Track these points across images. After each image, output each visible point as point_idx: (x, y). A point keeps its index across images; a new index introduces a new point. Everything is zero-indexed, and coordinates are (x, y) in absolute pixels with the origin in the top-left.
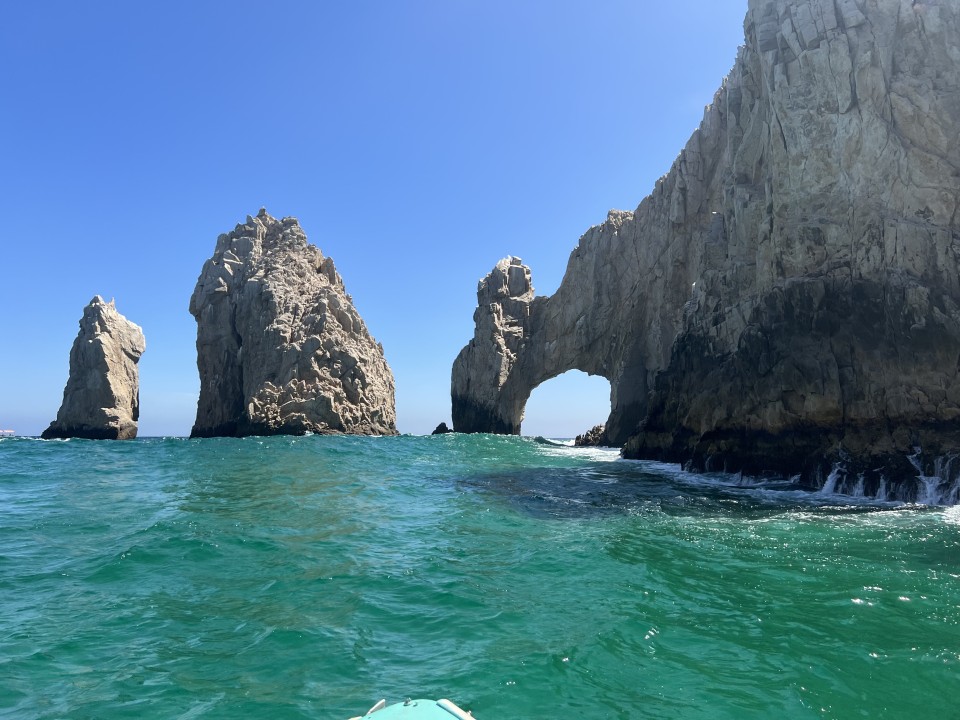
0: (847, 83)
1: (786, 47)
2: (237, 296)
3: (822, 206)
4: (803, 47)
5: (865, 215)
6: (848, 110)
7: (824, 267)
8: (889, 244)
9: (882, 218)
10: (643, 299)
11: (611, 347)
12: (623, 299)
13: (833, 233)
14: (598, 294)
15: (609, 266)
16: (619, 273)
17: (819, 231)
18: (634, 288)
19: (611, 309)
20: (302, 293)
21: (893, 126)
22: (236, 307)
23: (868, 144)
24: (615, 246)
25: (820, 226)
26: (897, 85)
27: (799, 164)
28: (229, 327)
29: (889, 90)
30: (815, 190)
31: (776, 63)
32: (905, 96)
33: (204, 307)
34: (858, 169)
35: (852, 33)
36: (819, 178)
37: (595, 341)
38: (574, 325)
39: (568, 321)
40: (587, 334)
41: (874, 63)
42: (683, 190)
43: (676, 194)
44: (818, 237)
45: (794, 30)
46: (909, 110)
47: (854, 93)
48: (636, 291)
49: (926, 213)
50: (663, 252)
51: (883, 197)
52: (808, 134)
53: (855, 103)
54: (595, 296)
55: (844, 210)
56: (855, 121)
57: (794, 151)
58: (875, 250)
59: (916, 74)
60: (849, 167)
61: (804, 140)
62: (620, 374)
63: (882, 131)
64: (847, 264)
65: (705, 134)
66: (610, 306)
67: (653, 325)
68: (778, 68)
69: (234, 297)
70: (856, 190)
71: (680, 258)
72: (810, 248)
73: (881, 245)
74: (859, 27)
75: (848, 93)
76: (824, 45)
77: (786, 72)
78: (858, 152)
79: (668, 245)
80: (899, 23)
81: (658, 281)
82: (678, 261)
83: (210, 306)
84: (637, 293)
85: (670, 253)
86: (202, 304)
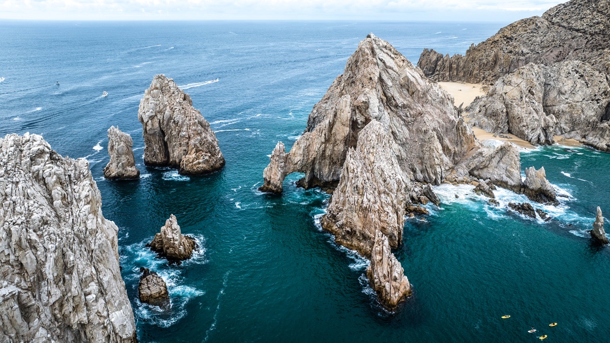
2: (159, 116)
10: (314, 158)
12: (309, 158)
14: (304, 157)
15: (306, 149)
16: (309, 151)
20: (187, 117)
24: (308, 145)
28: (159, 129)
33: (148, 122)
39: (296, 162)
42: (325, 135)
43: (323, 135)
65: (331, 121)
66: (307, 159)
67: (317, 164)
69: (158, 116)
81: (318, 154)
83: (150, 121)
84: (313, 157)
85: (321, 148)
86: (147, 120)
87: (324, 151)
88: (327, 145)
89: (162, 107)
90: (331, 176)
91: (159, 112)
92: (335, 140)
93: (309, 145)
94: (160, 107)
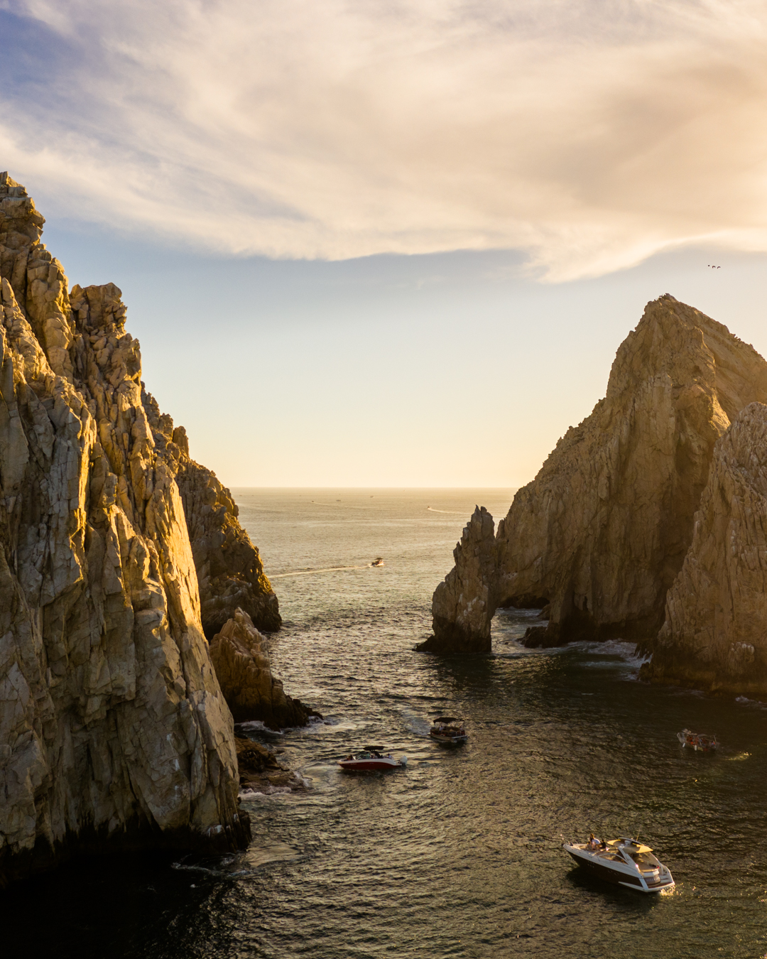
10: (580, 548)
11: (556, 579)
12: (566, 547)
14: (550, 543)
15: (557, 524)
16: (563, 529)
18: (573, 540)
19: (558, 554)
24: (561, 509)
38: (532, 564)
39: (527, 561)
40: (541, 571)
42: (609, 478)
43: (603, 480)
48: (575, 542)
50: (594, 517)
54: (548, 545)
55: (758, 622)
60: (760, 609)
65: (624, 441)
66: (558, 552)
67: (585, 566)
70: (761, 617)
71: (605, 523)
79: (597, 513)
81: (590, 537)
82: (603, 524)
84: (575, 544)
85: (598, 518)
87: (605, 526)
88: (616, 508)
90: (625, 603)
92: (636, 494)
93: (564, 513)
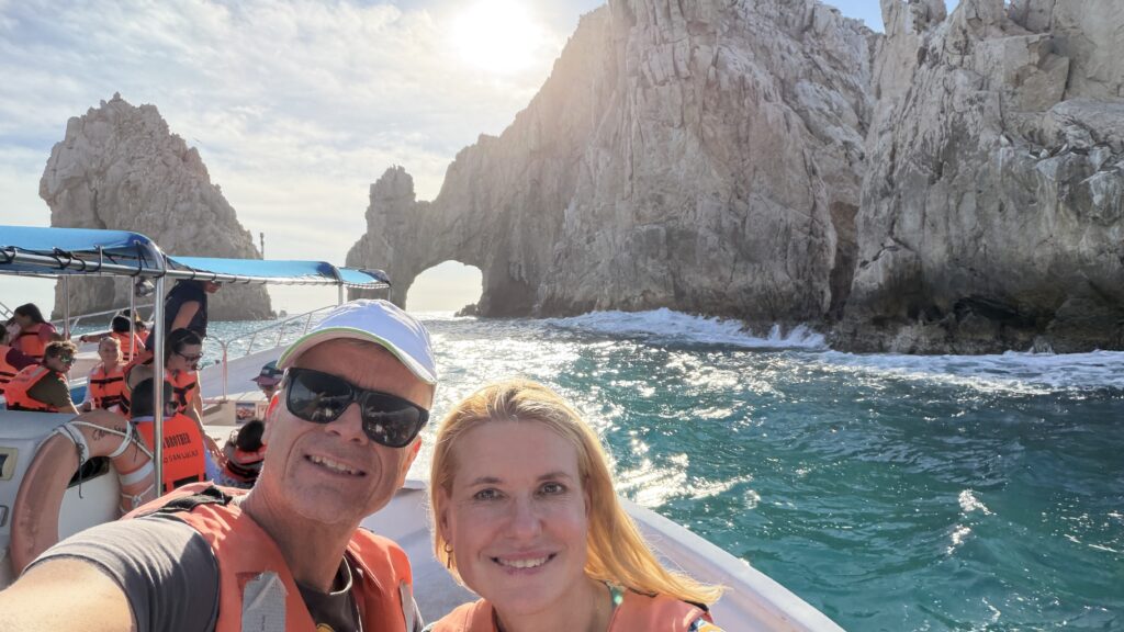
0: (679, 112)
1: (644, 77)
2: (96, 183)
3: (662, 181)
4: (656, 83)
5: (686, 190)
6: (680, 127)
7: (663, 218)
8: (699, 210)
9: (695, 195)
11: (483, 244)
12: (492, 207)
13: (668, 199)
14: (473, 202)
15: (481, 180)
16: (489, 186)
17: (660, 196)
19: (483, 214)
21: (703, 141)
22: (97, 193)
23: (689, 150)
25: (662, 193)
26: (705, 118)
27: (650, 153)
28: (90, 215)
29: (701, 119)
30: (659, 171)
31: (637, 86)
32: (710, 125)
33: (58, 192)
34: (683, 161)
35: (683, 81)
36: (661, 164)
37: (469, 239)
38: (452, 227)
40: (464, 233)
41: (694, 102)
44: (660, 200)
45: (650, 70)
46: (711, 134)
47: (683, 118)
48: (503, 201)
49: (716, 194)
50: (524, 172)
51: (697, 182)
52: (656, 136)
53: (683, 123)
54: (470, 204)
55: (675, 185)
56: (683, 135)
57: (648, 145)
58: (691, 212)
59: (716, 112)
60: (678, 161)
61: (653, 140)
62: (490, 265)
63: (696, 144)
64: (676, 218)
66: (483, 212)
68: (640, 90)
69: (94, 182)
70: (682, 175)
71: (537, 178)
72: (655, 206)
73: (695, 210)
74: (687, 79)
75: (680, 117)
76: (667, 84)
77: (644, 93)
78: (684, 152)
79: (527, 167)
80: (708, 81)
81: (520, 195)
82: (535, 180)
83: (66, 191)
84: (503, 204)
85: (528, 173)
86: (55, 189)
87: (537, 182)
89: (107, 162)
91: (98, 173)
94: (102, 161)
